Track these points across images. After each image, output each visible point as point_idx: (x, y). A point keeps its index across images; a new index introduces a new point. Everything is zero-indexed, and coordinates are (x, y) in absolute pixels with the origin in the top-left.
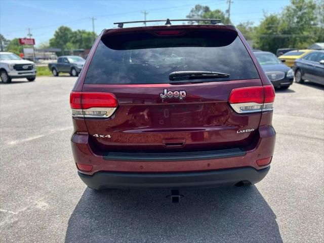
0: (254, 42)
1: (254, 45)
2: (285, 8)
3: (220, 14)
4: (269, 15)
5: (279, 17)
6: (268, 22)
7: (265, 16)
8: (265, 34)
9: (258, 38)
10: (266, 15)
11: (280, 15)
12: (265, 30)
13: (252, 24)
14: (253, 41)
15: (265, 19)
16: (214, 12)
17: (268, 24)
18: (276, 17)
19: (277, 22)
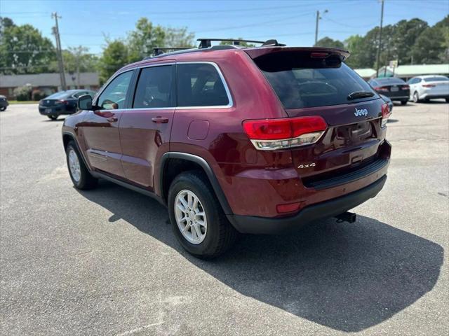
0: (100, 76)
1: (100, 79)
2: (132, 33)
3: (32, 32)
4: (112, 40)
5: (126, 44)
6: (113, 49)
7: (108, 42)
8: (112, 64)
9: (104, 69)
10: (108, 39)
11: (126, 41)
12: (113, 60)
13: (87, 50)
14: (97, 73)
15: (108, 45)
16: (22, 27)
17: (115, 52)
18: (122, 44)
19: (125, 50)
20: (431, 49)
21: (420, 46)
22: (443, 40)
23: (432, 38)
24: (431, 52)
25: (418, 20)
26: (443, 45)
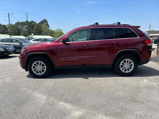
20: (39, 31)
21: (36, 30)
22: (42, 29)
23: (39, 28)
24: (39, 32)
25: (33, 21)
26: (42, 30)
